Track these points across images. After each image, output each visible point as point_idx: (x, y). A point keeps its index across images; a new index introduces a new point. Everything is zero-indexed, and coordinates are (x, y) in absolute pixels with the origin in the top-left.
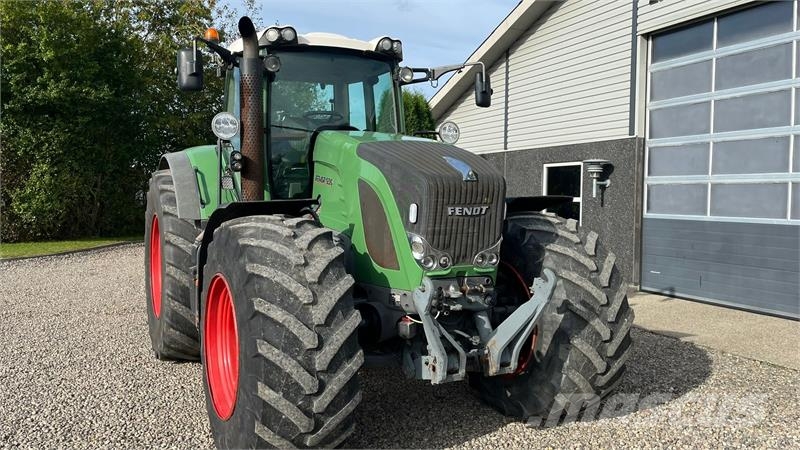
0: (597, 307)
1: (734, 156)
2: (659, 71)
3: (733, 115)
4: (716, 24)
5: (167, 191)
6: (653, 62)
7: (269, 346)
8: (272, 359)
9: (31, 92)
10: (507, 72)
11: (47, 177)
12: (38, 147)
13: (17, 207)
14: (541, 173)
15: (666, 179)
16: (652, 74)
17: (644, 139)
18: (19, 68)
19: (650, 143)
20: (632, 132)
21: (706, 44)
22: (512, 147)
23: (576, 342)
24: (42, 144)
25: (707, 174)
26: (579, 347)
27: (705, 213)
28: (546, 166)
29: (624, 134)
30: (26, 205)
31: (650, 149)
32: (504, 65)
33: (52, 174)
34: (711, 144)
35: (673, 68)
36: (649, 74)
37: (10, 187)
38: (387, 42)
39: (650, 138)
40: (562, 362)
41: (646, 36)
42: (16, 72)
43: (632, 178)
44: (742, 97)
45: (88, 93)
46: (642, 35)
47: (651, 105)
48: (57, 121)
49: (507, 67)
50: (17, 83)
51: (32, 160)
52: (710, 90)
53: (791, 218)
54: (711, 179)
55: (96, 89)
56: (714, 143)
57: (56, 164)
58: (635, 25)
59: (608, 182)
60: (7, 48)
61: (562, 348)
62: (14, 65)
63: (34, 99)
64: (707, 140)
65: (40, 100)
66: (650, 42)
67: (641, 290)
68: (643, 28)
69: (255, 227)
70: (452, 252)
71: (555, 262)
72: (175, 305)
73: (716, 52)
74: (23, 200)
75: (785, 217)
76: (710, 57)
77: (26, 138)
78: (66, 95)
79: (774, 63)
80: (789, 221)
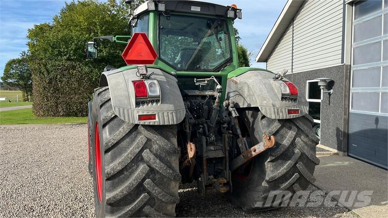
2: (357, 24)
6: (355, 19)
10: (293, 30)
14: (305, 86)
15: (360, 89)
16: (355, 26)
17: (350, 65)
19: (354, 68)
21: (379, 6)
22: (295, 71)
25: (379, 86)
27: (378, 111)
28: (308, 81)
29: (338, 63)
31: (353, 71)
32: (292, 26)
34: (382, 68)
35: (364, 22)
36: (353, 26)
37: (90, 93)
39: (353, 65)
41: (352, 4)
43: (342, 88)
46: (348, 4)
47: (354, 45)
49: (293, 27)
52: (381, 35)
54: (381, 89)
59: (332, 91)
64: (379, 65)
66: (354, 7)
67: (348, 156)
73: (384, 10)
76: (380, 14)
77: (96, 73)
78: (109, 54)
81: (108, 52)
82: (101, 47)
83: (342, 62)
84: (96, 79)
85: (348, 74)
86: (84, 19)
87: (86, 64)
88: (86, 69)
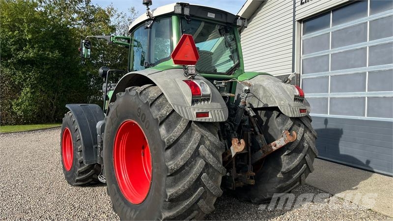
1: (341, 83)
2: (306, 39)
3: (341, 61)
4: (331, 14)
6: (303, 35)
9: (21, 54)
11: (29, 95)
12: (25, 80)
13: (15, 109)
15: (310, 95)
16: (303, 41)
17: (300, 74)
18: (15, 43)
19: (303, 77)
21: (326, 25)
24: (27, 78)
25: (328, 92)
27: (327, 113)
29: (290, 72)
30: (19, 107)
31: (302, 80)
33: (32, 93)
35: (313, 37)
36: (302, 41)
37: (12, 99)
39: (302, 74)
41: (300, 21)
42: (14, 45)
44: (343, 52)
45: (48, 54)
46: (298, 21)
47: (303, 57)
48: (34, 68)
50: (14, 50)
51: (22, 86)
52: (329, 49)
53: (368, 116)
54: (330, 95)
55: (52, 53)
56: (331, 76)
57: (33, 88)
58: (294, 16)
60: (9, 34)
62: (12, 42)
63: (22, 57)
64: (328, 75)
65: (25, 58)
66: (302, 24)
68: (298, 17)
73: (332, 28)
74: (18, 105)
75: (364, 115)
76: (328, 32)
77: (19, 76)
78: (38, 56)
79: (358, 34)
80: (366, 118)
81: (36, 53)
82: (28, 47)
83: (293, 71)
84: (19, 82)
85: (298, 82)
86: (8, 14)
87: (7, 66)
88: (7, 71)
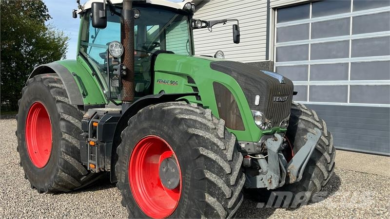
0: (325, 147)
1: (320, 72)
2: (281, 27)
3: (320, 51)
4: (311, 6)
5: (55, 87)
6: (277, 23)
7: (210, 173)
8: (213, 180)
16: (277, 28)
17: (273, 62)
19: (276, 64)
20: (267, 58)
21: (306, 16)
23: (318, 164)
25: (307, 80)
26: (319, 167)
27: (306, 100)
29: (262, 59)
31: (276, 67)
34: (309, 66)
35: (289, 26)
38: (189, 5)
39: (276, 61)
40: (311, 175)
41: (274, 9)
44: (326, 43)
46: (273, 8)
47: (277, 45)
52: (309, 39)
53: (350, 102)
54: (309, 83)
56: (311, 65)
58: (269, 2)
61: (310, 168)
64: (307, 64)
66: (276, 12)
68: (273, 4)
69: (180, 109)
70: (273, 120)
71: (304, 125)
72: (68, 158)
73: (311, 20)
75: (347, 102)
76: (308, 22)
79: (341, 27)
80: (348, 104)
85: (272, 70)
